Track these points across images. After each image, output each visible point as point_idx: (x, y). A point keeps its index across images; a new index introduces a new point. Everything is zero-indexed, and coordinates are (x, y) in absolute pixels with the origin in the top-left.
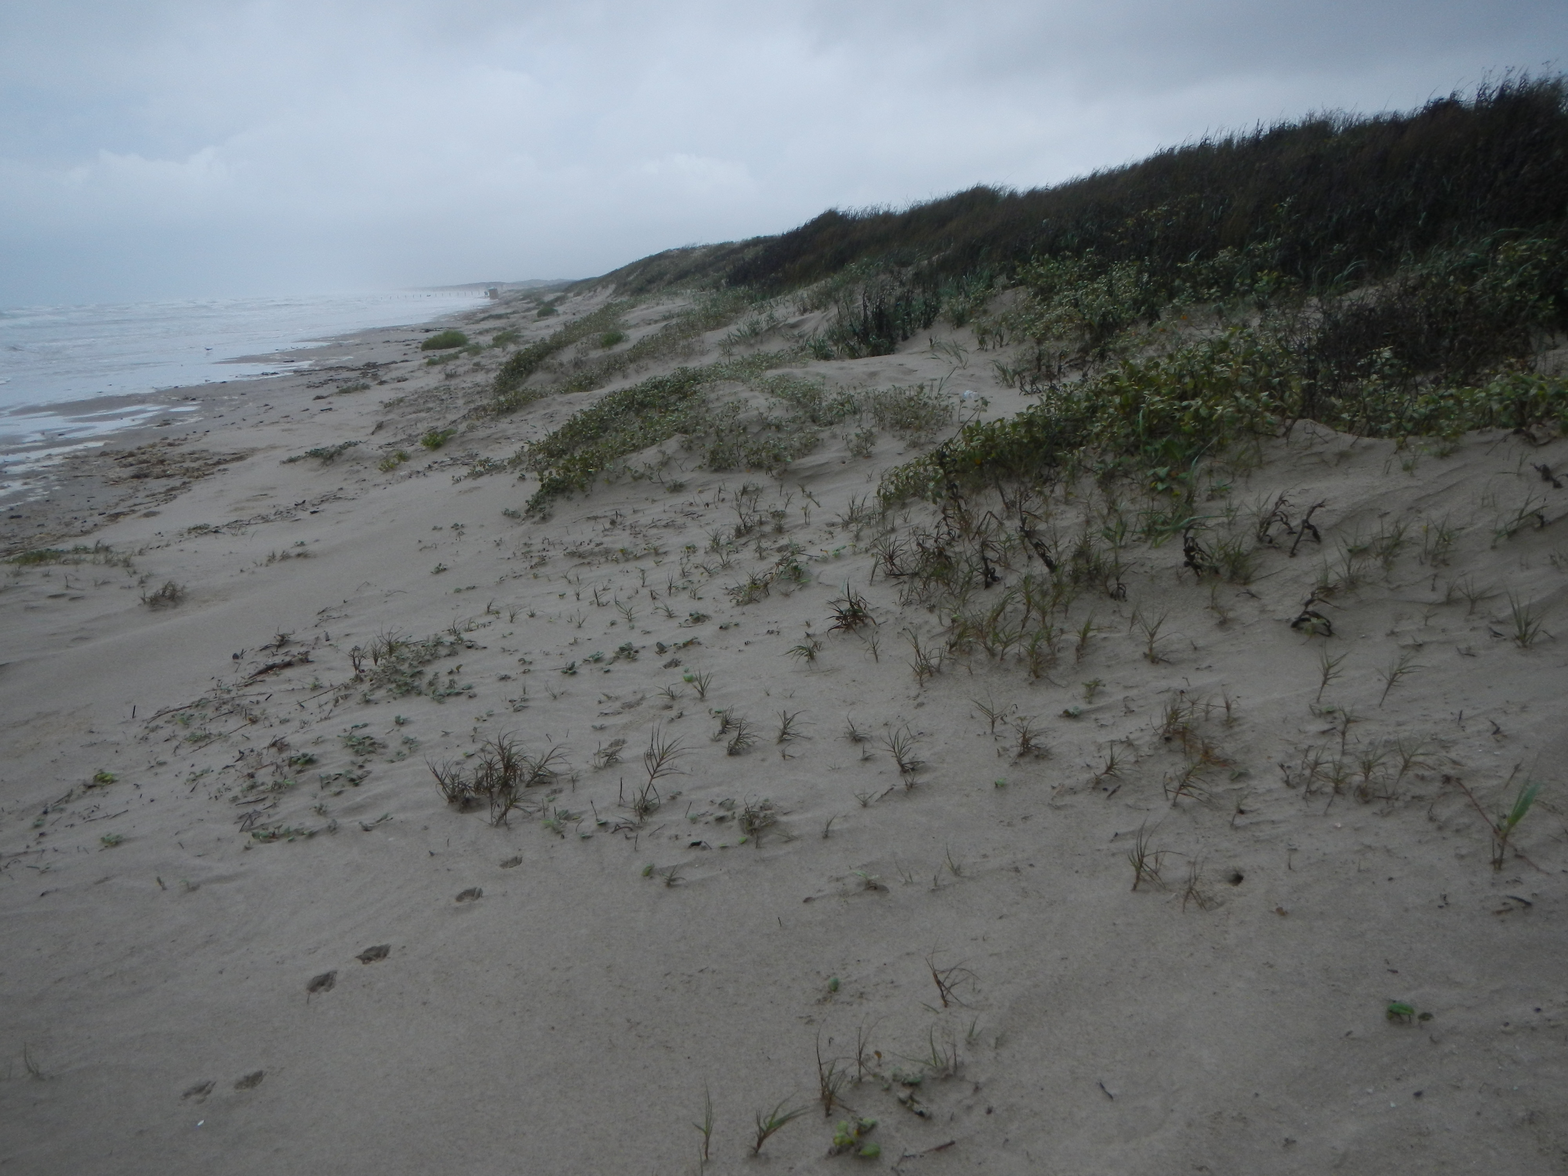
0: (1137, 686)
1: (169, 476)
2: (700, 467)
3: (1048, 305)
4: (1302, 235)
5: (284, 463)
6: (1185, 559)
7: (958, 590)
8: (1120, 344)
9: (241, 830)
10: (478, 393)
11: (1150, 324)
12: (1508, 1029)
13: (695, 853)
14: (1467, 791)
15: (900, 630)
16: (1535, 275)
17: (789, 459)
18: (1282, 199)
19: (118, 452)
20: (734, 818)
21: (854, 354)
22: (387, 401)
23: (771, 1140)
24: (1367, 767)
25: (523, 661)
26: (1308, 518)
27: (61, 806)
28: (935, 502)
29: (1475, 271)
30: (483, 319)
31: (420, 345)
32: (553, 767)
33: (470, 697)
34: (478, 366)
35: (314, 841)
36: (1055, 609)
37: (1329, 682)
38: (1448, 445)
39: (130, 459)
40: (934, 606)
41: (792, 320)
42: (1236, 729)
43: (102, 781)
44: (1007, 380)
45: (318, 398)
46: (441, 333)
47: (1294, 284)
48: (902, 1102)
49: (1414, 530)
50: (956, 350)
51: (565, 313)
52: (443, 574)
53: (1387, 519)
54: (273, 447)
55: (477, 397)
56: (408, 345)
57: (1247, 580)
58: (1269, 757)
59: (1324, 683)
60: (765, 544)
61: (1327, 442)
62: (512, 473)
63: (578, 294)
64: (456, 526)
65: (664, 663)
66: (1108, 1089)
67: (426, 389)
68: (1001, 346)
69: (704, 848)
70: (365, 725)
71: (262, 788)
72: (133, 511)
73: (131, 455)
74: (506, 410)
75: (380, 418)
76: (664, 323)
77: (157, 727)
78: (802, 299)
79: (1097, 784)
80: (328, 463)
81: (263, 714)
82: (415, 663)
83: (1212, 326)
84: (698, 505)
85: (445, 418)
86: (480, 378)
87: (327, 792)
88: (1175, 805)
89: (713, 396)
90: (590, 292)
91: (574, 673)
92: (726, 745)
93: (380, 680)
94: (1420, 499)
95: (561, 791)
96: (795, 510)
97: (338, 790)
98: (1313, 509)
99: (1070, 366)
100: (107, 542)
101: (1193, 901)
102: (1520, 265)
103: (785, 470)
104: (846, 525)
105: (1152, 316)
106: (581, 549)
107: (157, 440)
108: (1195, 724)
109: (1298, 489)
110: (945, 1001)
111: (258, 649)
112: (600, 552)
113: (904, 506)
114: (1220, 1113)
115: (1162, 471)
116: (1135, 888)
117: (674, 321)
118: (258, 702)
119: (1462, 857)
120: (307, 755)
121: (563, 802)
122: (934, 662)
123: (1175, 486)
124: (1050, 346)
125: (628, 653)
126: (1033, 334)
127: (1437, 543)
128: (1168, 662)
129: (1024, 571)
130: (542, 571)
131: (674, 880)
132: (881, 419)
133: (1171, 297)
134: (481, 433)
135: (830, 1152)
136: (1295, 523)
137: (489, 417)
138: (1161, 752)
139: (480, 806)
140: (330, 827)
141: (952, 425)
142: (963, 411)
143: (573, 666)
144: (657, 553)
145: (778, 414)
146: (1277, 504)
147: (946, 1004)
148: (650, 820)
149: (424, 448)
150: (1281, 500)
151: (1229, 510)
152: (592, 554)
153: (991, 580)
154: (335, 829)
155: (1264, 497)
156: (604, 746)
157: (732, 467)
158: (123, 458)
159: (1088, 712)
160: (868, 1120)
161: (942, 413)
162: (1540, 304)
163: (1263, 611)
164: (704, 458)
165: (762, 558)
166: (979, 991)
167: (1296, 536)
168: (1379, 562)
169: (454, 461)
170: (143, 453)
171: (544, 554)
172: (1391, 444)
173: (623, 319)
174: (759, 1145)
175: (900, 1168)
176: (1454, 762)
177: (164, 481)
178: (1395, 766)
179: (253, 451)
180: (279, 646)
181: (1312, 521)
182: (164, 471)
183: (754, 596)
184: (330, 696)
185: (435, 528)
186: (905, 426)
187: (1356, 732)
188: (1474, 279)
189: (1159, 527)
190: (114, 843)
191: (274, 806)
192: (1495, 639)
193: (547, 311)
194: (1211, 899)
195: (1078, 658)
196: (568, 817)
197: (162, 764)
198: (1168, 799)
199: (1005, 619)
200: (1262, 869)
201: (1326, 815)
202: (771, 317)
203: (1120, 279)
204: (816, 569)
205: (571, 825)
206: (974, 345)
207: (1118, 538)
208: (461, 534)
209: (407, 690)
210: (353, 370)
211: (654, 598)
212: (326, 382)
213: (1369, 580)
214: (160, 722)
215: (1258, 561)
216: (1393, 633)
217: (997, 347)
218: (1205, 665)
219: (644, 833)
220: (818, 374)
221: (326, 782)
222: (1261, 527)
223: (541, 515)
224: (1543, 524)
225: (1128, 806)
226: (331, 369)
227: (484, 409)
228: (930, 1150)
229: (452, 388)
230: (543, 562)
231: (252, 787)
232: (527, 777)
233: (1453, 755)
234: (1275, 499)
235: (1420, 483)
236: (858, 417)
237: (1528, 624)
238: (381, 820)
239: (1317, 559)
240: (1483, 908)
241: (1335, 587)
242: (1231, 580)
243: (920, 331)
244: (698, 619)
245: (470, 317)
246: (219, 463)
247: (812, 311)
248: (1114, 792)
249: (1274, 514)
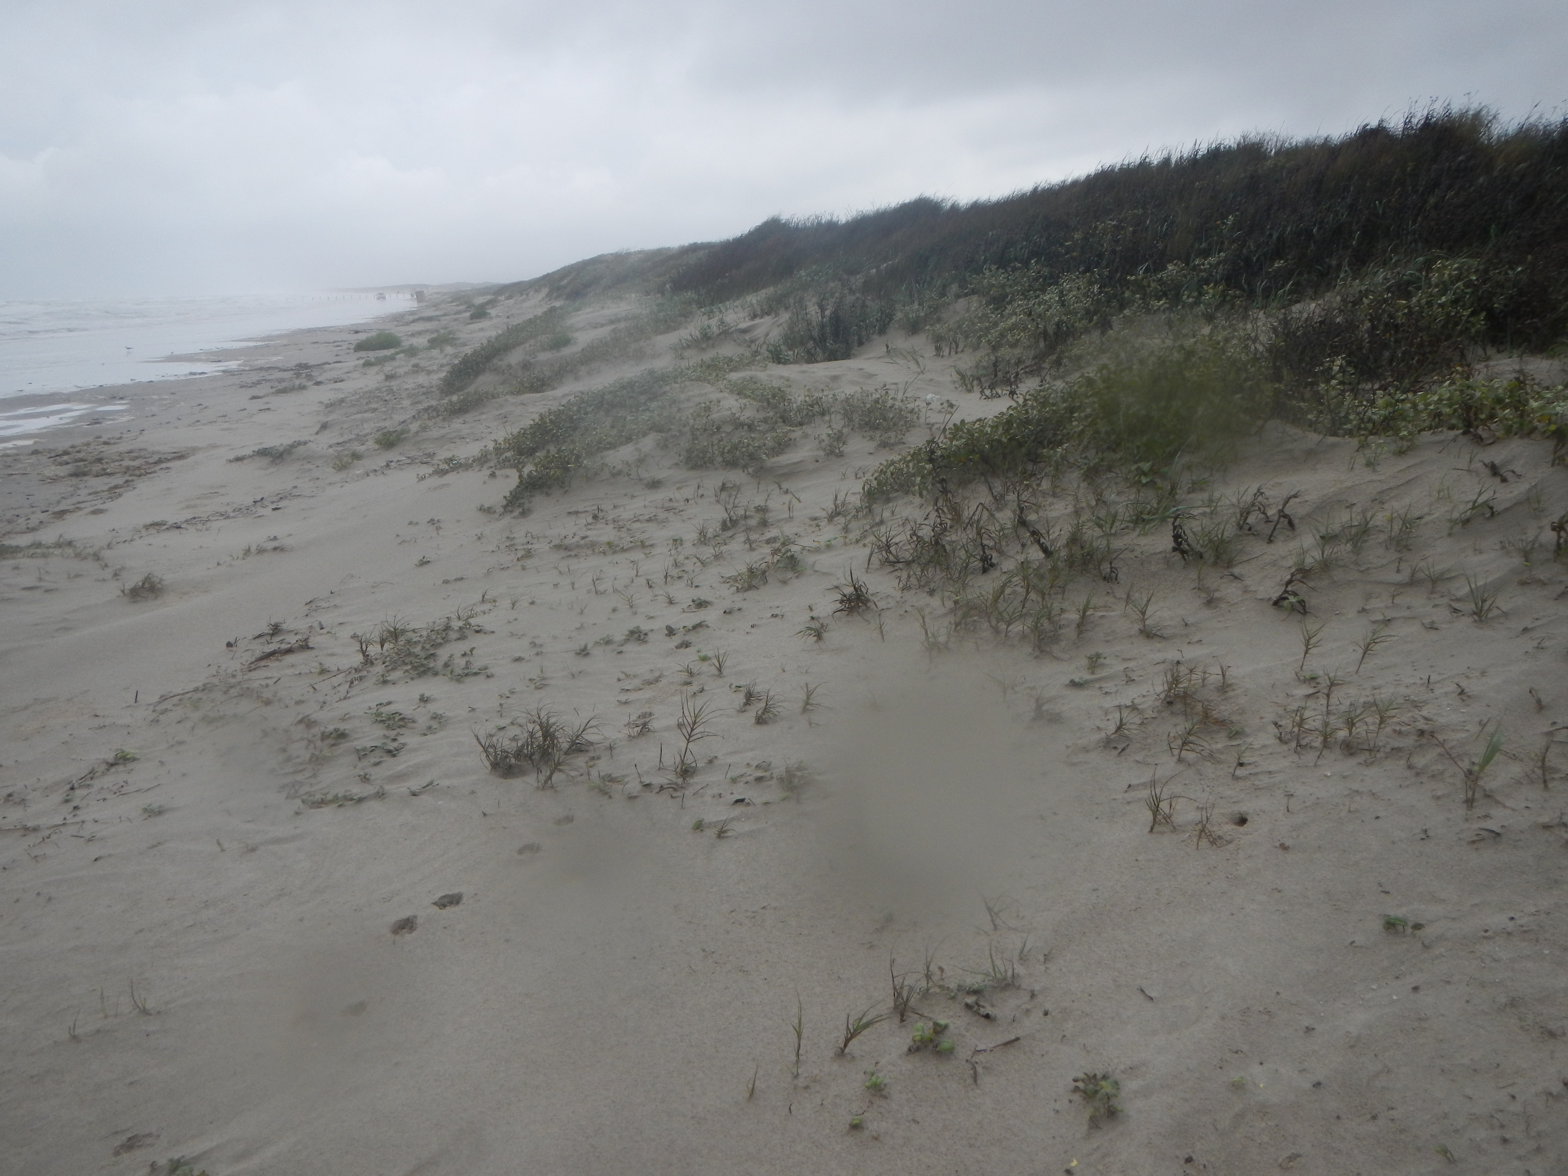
0: (1135, 659)
1: (110, 474)
2: (677, 464)
3: (1002, 316)
4: (1245, 251)
5: (231, 461)
6: (1173, 544)
7: (957, 575)
8: (1076, 351)
9: (287, 798)
10: (424, 394)
11: (1103, 333)
12: (1487, 934)
13: (739, 810)
14: (1440, 742)
15: (902, 612)
16: (1467, 293)
17: (764, 457)
18: (1224, 217)
19: (50, 451)
20: (772, 778)
21: (811, 359)
22: (326, 401)
23: (854, 1042)
24: (1351, 724)
25: (534, 644)
26: (1284, 507)
27: (88, 782)
28: (921, 495)
29: (1410, 288)
30: (414, 321)
31: (352, 347)
32: (590, 736)
33: (488, 677)
34: (417, 369)
35: (365, 806)
36: (1052, 592)
37: (1310, 651)
38: (1406, 444)
39: (66, 458)
40: (934, 590)
41: (743, 326)
42: (1231, 694)
43: (122, 760)
44: (966, 385)
45: (254, 398)
46: (374, 334)
47: (1239, 297)
48: (968, 1006)
49: (1380, 519)
50: (913, 355)
51: (498, 316)
52: (426, 566)
53: (1354, 509)
54: (215, 447)
55: (423, 397)
56: (338, 346)
57: (1230, 564)
58: (1262, 718)
59: (1306, 653)
60: (754, 536)
61: (1295, 441)
62: (480, 470)
63: (510, 298)
64: (432, 522)
65: (676, 644)
66: (1147, 992)
67: (366, 389)
68: (956, 353)
69: (748, 804)
70: (389, 703)
71: (298, 760)
72: (79, 509)
73: (66, 453)
74: (460, 410)
75: (324, 419)
76: (613, 327)
77: (166, 710)
78: (752, 305)
79: (1108, 744)
80: (277, 461)
81: (274, 696)
82: (428, 646)
83: (1163, 336)
84: (678, 501)
85: (391, 418)
86: (422, 379)
87: (365, 762)
88: (1180, 760)
89: (683, 396)
90: (522, 295)
91: (588, 654)
92: (754, 715)
93: (395, 662)
94: (1382, 492)
95: (599, 758)
96: (777, 503)
97: (377, 760)
98: (1286, 502)
99: (1026, 372)
100: (68, 537)
101: (1205, 840)
102: (1453, 283)
103: (762, 468)
104: (831, 518)
105: (1105, 325)
106: (567, 542)
107: (90, 439)
108: (1193, 690)
109: (1272, 483)
110: (995, 926)
111: (251, 637)
112: (586, 545)
113: (888, 500)
114: (1248, 1008)
115: (1146, 466)
116: (1151, 831)
117: (622, 325)
118: (267, 686)
119: (1438, 798)
120: (339, 730)
121: (604, 766)
122: (942, 639)
123: (1158, 481)
124: (1005, 352)
125: (637, 636)
126: (989, 342)
127: (1401, 530)
128: (1162, 637)
129: (1021, 558)
130: (528, 563)
131: (725, 832)
132: (851, 420)
133: (1122, 306)
134: (435, 433)
135: (910, 1050)
136: (1272, 512)
137: (441, 417)
138: (1164, 714)
139: (522, 773)
140: (378, 793)
141: (919, 426)
142: (929, 413)
143: (586, 647)
144: (643, 545)
145: (748, 415)
146: (1255, 495)
147: (996, 927)
148: (692, 781)
149: (377, 447)
150: (1260, 493)
151: (1211, 500)
152: (578, 546)
153: (987, 566)
154: (383, 794)
155: (1242, 489)
156: (634, 717)
157: (708, 465)
158: (58, 457)
159: (1092, 681)
160: (942, 1022)
161: (909, 415)
162: (1472, 319)
163: (1246, 591)
164: (680, 455)
165: (752, 549)
166: (1023, 917)
167: (1273, 524)
168: (1349, 547)
169: (412, 461)
170: (79, 452)
171: (529, 546)
172: (1355, 442)
173: (569, 322)
174: (846, 1045)
175: (974, 1060)
176: (1426, 719)
177: (105, 479)
178: (1374, 724)
179: (194, 450)
180: (272, 635)
181: (1287, 511)
182: (104, 469)
183: (754, 583)
184: (340, 678)
185: (410, 523)
186: (876, 428)
187: (1338, 694)
188: (1408, 296)
189: (1146, 517)
190: (153, 813)
191: (314, 776)
192: (1455, 615)
193: (480, 314)
194: (1220, 837)
195: (1079, 635)
196: (611, 779)
197: (181, 743)
198: (1173, 755)
199: (1004, 600)
200: (1264, 812)
201: (1316, 766)
202: (722, 322)
203: (1070, 290)
204: (811, 559)
205: (617, 787)
206: (930, 351)
207: (1108, 526)
208: (438, 528)
209: (422, 670)
210: (285, 370)
211: (650, 587)
212: (259, 383)
213: (1341, 563)
214: (167, 705)
215: (1239, 547)
216: (1364, 610)
217: (953, 353)
218: (1196, 639)
219: (688, 792)
220: (782, 377)
221: (362, 754)
222: (1241, 515)
223: (521, 510)
224: (1493, 514)
225: (1137, 761)
226: (261, 369)
227: (435, 409)
228: (998, 1046)
229: (395, 388)
230: (528, 554)
231: (289, 759)
232: (565, 746)
233: (1425, 713)
234: (1253, 489)
235: (1382, 477)
236: (827, 418)
237: (1484, 601)
238: (427, 786)
239: (1293, 545)
240: (1460, 839)
241: (1309, 571)
242: (1215, 564)
243: (875, 337)
244: (701, 604)
245: (398, 319)
246: (160, 461)
247: (762, 317)
248: (1123, 750)
249: (1253, 505)
